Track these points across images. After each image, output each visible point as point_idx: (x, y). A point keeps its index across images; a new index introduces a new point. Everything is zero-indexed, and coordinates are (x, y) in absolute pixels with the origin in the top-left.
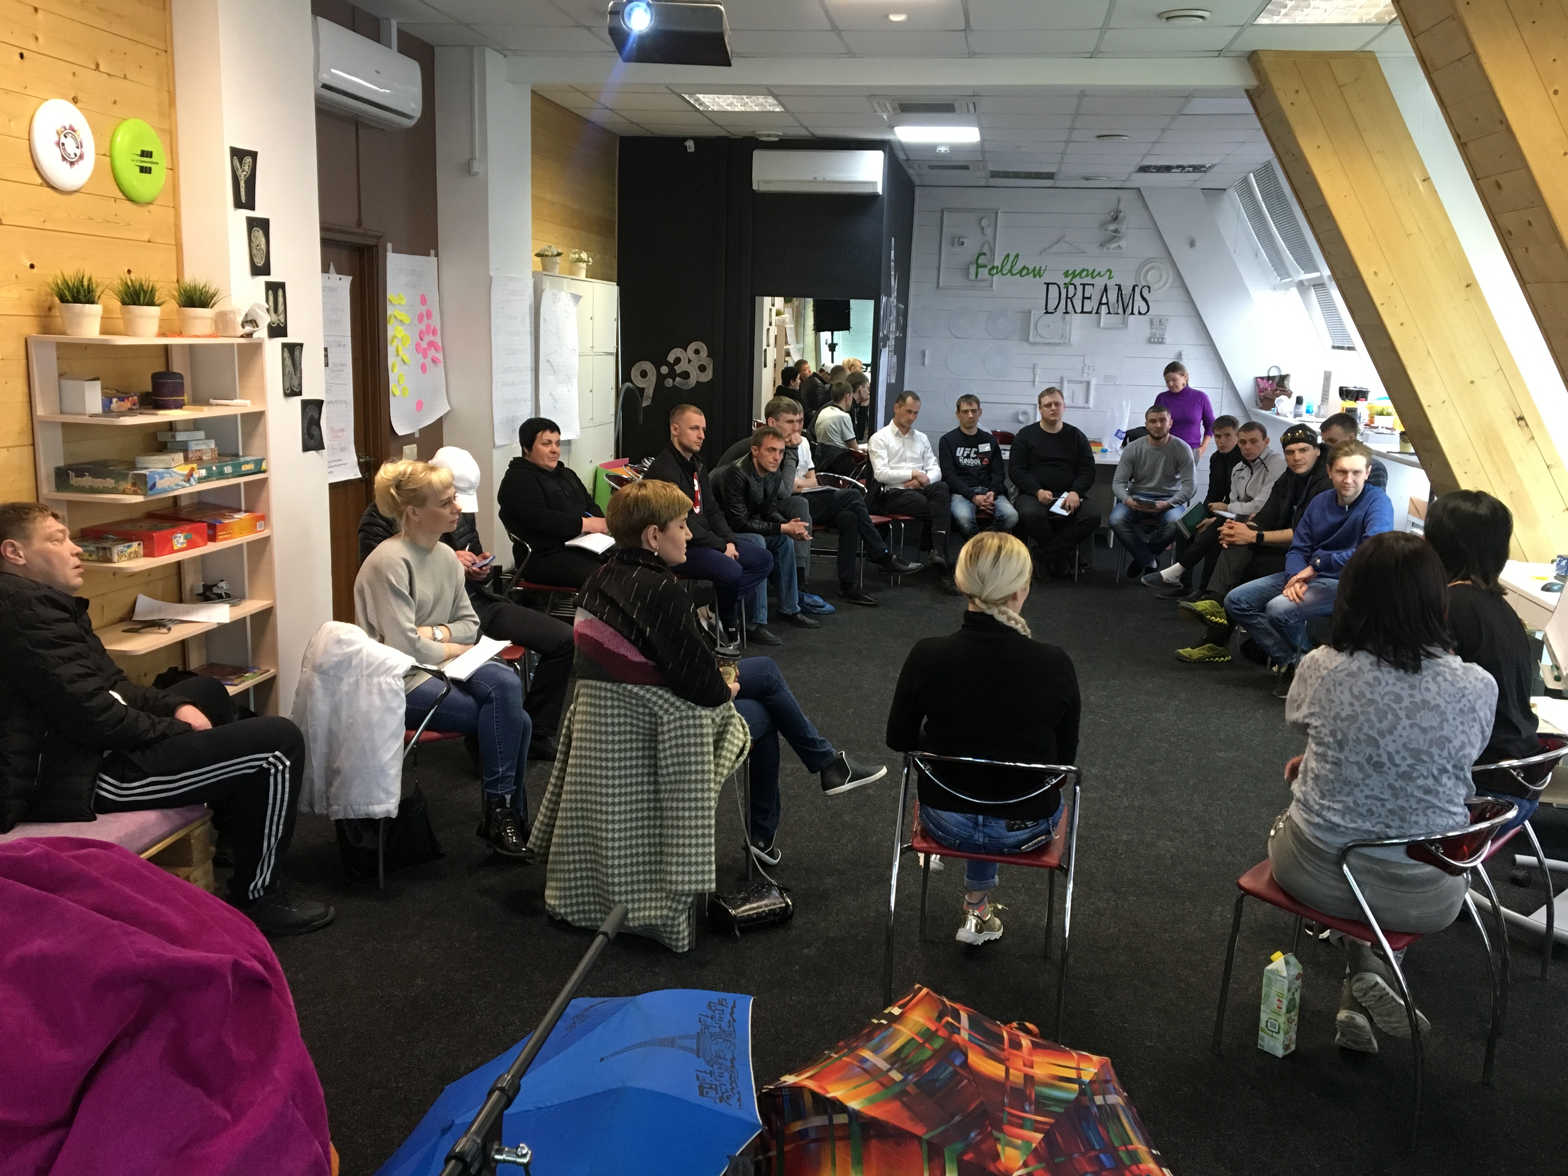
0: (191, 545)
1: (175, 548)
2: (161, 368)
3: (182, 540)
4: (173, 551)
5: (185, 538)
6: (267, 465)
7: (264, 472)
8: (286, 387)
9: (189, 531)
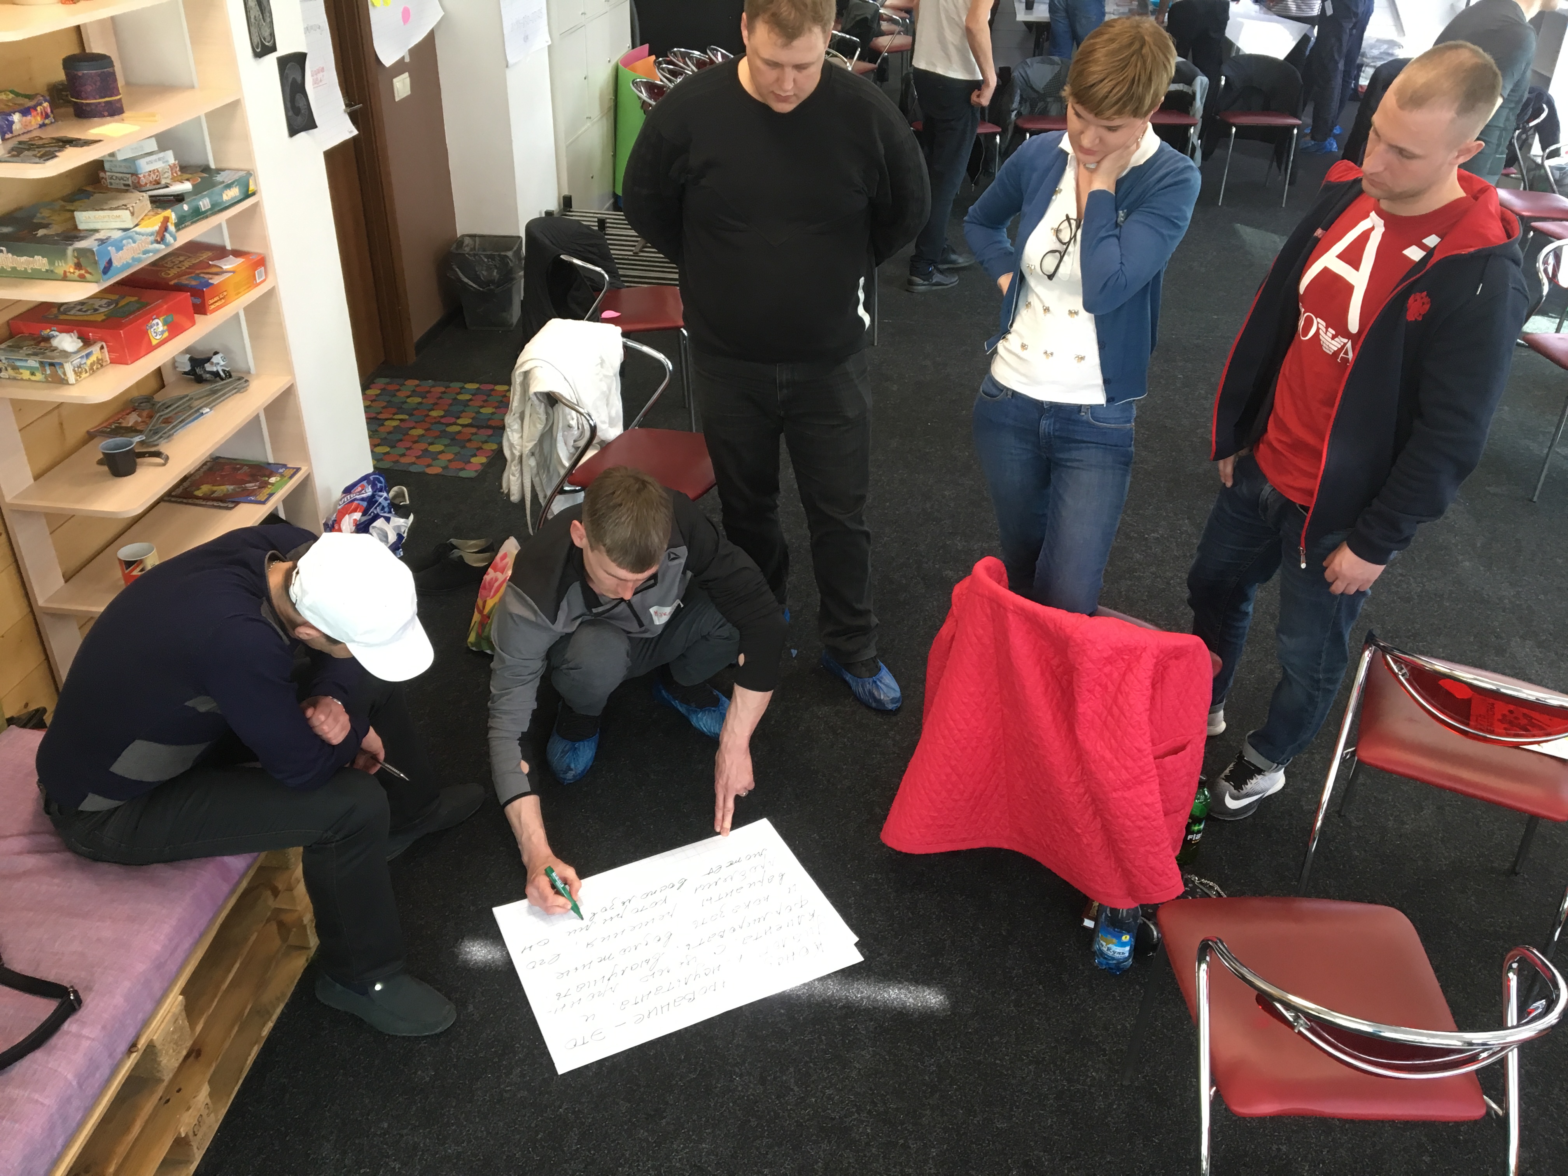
0: (174, 330)
1: (154, 342)
2: (74, 50)
3: (161, 328)
4: (151, 348)
5: (165, 323)
6: (256, 184)
7: (254, 194)
8: (255, 44)
9: (168, 312)
